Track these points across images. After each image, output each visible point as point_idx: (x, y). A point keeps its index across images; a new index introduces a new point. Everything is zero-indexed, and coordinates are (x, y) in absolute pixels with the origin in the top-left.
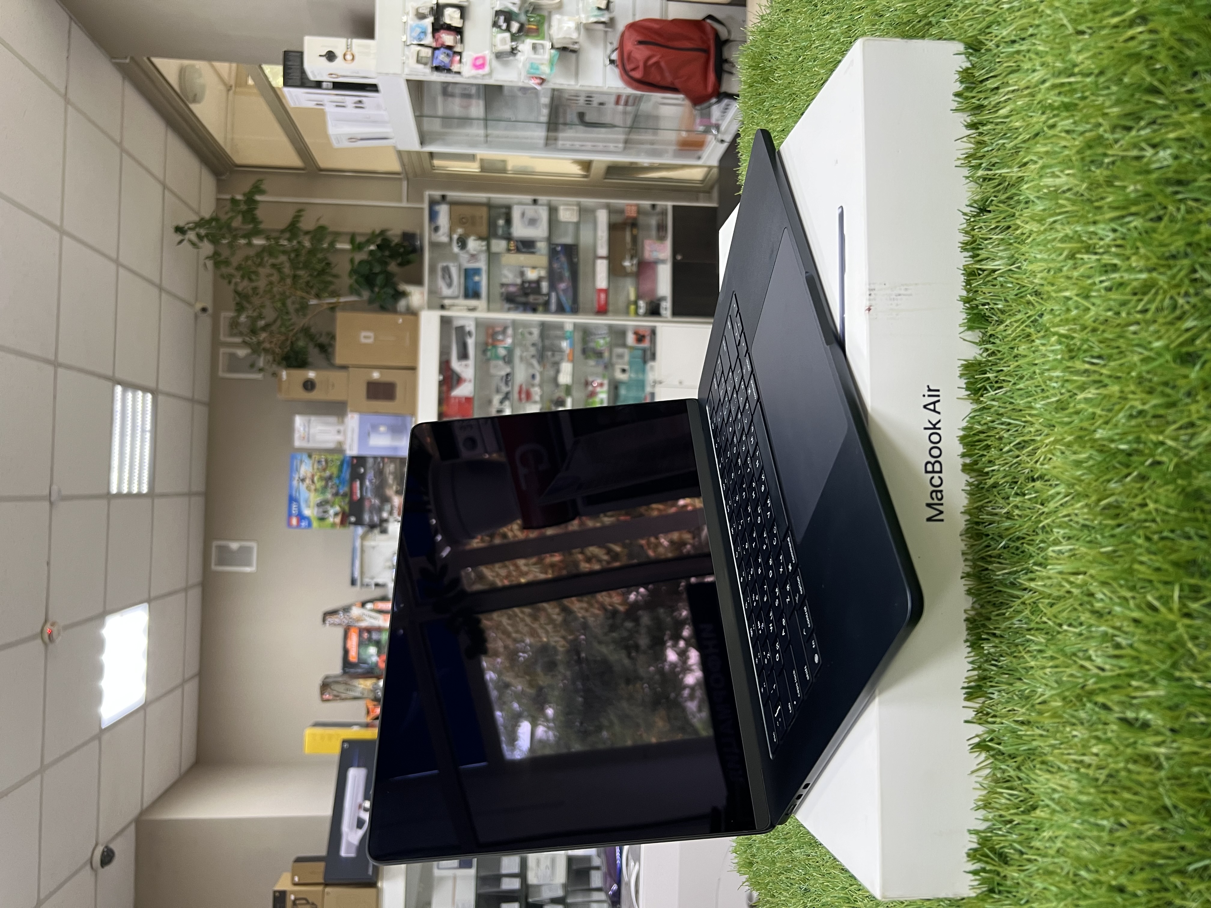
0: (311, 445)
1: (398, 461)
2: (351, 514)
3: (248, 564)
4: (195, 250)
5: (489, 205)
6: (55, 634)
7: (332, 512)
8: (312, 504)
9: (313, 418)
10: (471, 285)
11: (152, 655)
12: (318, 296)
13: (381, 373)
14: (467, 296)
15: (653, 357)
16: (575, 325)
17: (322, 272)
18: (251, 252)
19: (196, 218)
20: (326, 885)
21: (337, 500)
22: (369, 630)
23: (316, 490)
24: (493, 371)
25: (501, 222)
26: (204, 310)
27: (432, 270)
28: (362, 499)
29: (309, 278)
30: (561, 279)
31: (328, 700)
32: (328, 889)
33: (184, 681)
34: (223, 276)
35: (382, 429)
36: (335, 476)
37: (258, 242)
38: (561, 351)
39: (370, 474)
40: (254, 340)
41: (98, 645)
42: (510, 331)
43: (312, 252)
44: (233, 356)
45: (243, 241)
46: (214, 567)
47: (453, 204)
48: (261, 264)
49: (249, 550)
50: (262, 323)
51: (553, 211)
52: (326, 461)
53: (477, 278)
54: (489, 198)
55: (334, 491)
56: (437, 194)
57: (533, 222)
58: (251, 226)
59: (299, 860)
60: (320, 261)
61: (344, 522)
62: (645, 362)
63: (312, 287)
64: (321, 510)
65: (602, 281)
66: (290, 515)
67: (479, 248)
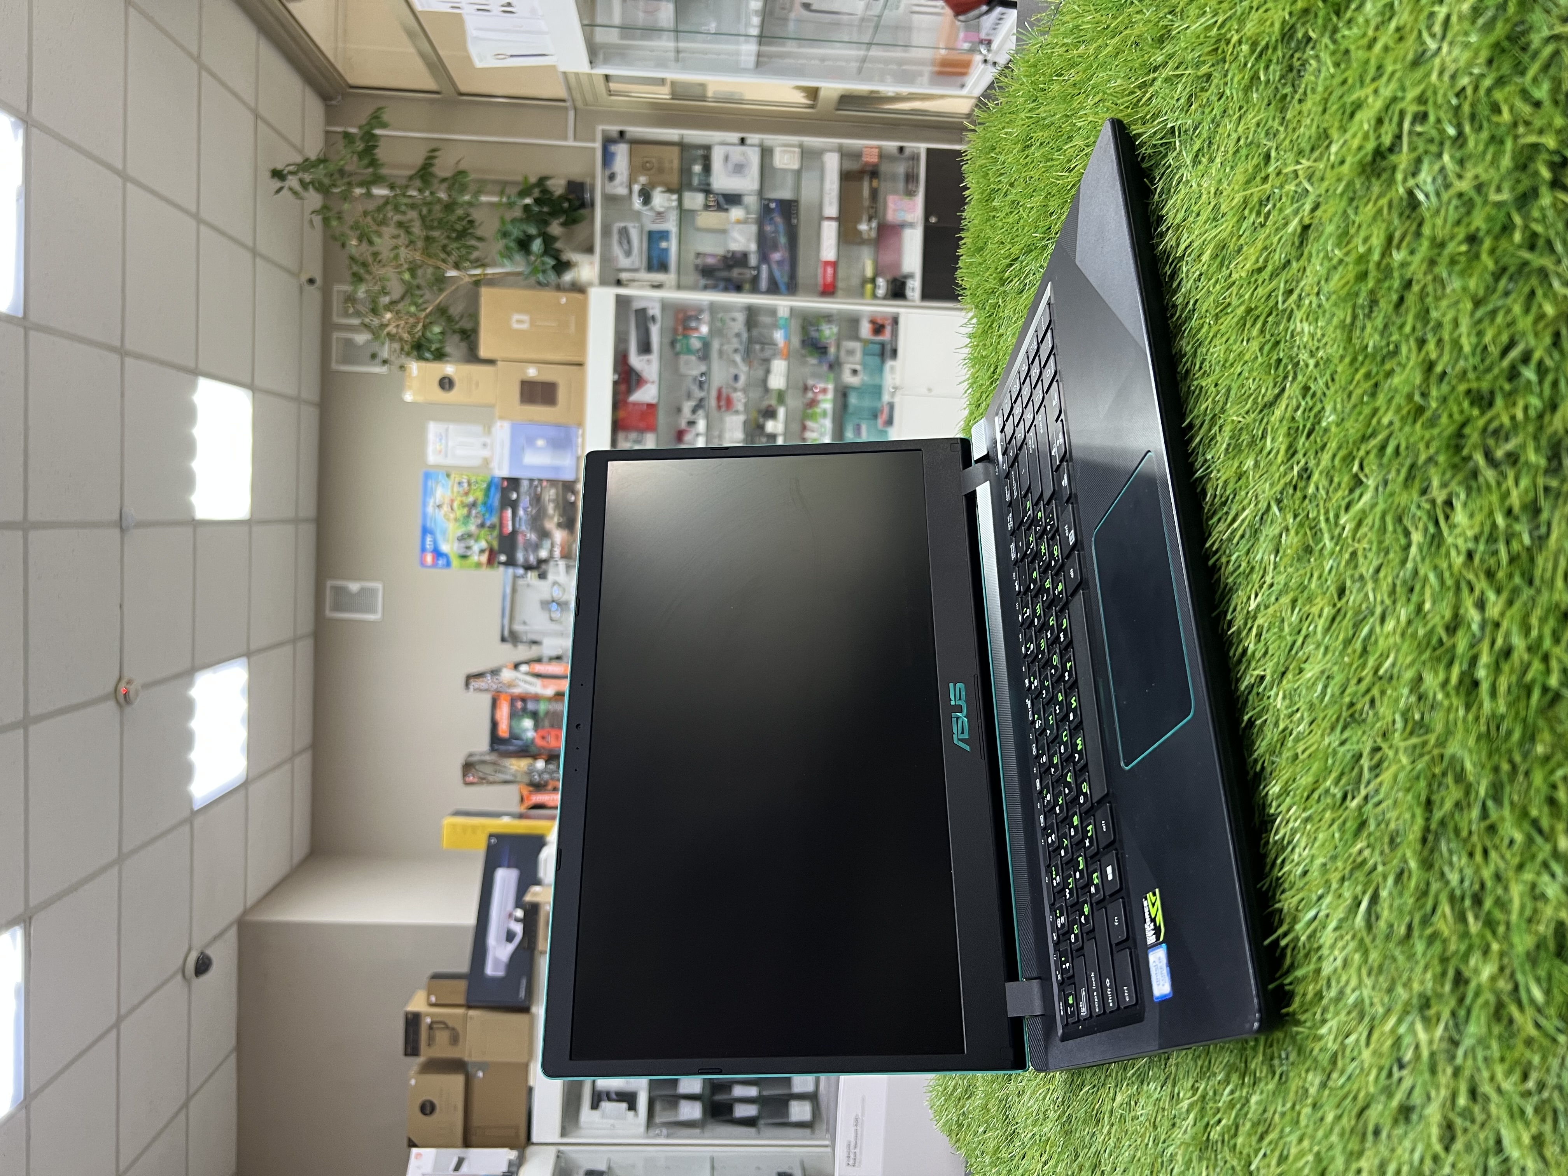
0: (449, 461)
1: (560, 484)
2: (501, 551)
3: (372, 610)
4: (298, 202)
5: (683, 146)
6: (132, 694)
7: (476, 548)
8: (451, 538)
9: (452, 427)
10: (655, 254)
11: (253, 721)
12: (457, 266)
13: (539, 370)
14: (650, 268)
15: (894, 353)
16: (792, 310)
17: (462, 234)
18: (371, 206)
19: (299, 159)
20: (469, 1007)
21: (483, 532)
22: (524, 699)
23: (456, 520)
24: (683, 369)
25: (697, 168)
26: (311, 281)
27: (606, 231)
28: (514, 532)
29: (445, 242)
30: (775, 247)
31: (472, 784)
32: (472, 1013)
33: (294, 755)
34: (334, 238)
35: (540, 443)
36: (480, 501)
37: (380, 191)
38: (774, 344)
39: (525, 501)
40: (376, 322)
41: (187, 708)
42: (705, 316)
43: (449, 207)
44: (349, 343)
45: (358, 191)
46: (329, 614)
47: (636, 143)
48: (383, 222)
49: (372, 592)
50: (386, 300)
51: (766, 153)
52: (469, 484)
53: (664, 245)
54: (682, 136)
55: (479, 521)
56: (614, 129)
57: (739, 169)
58: (371, 170)
59: (436, 977)
60: (460, 219)
61: (491, 561)
62: (883, 361)
63: (449, 254)
64: (463, 545)
65: (829, 250)
66: (423, 550)
67: (666, 204)
